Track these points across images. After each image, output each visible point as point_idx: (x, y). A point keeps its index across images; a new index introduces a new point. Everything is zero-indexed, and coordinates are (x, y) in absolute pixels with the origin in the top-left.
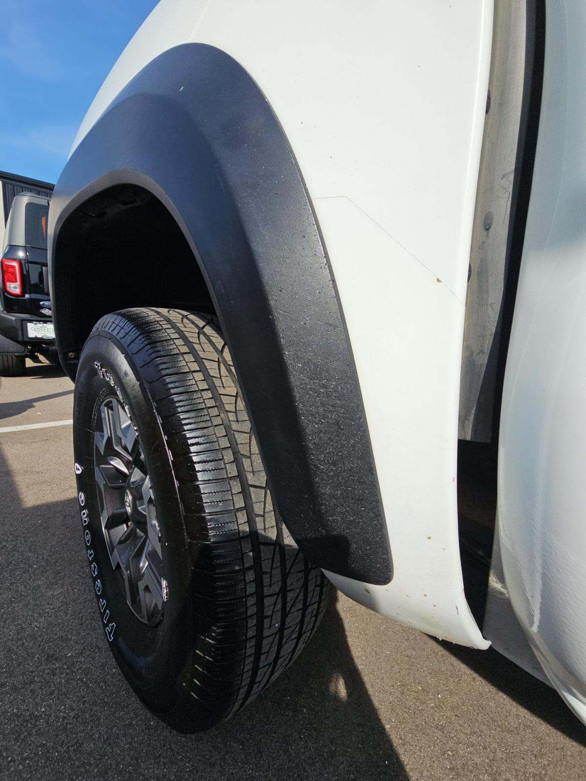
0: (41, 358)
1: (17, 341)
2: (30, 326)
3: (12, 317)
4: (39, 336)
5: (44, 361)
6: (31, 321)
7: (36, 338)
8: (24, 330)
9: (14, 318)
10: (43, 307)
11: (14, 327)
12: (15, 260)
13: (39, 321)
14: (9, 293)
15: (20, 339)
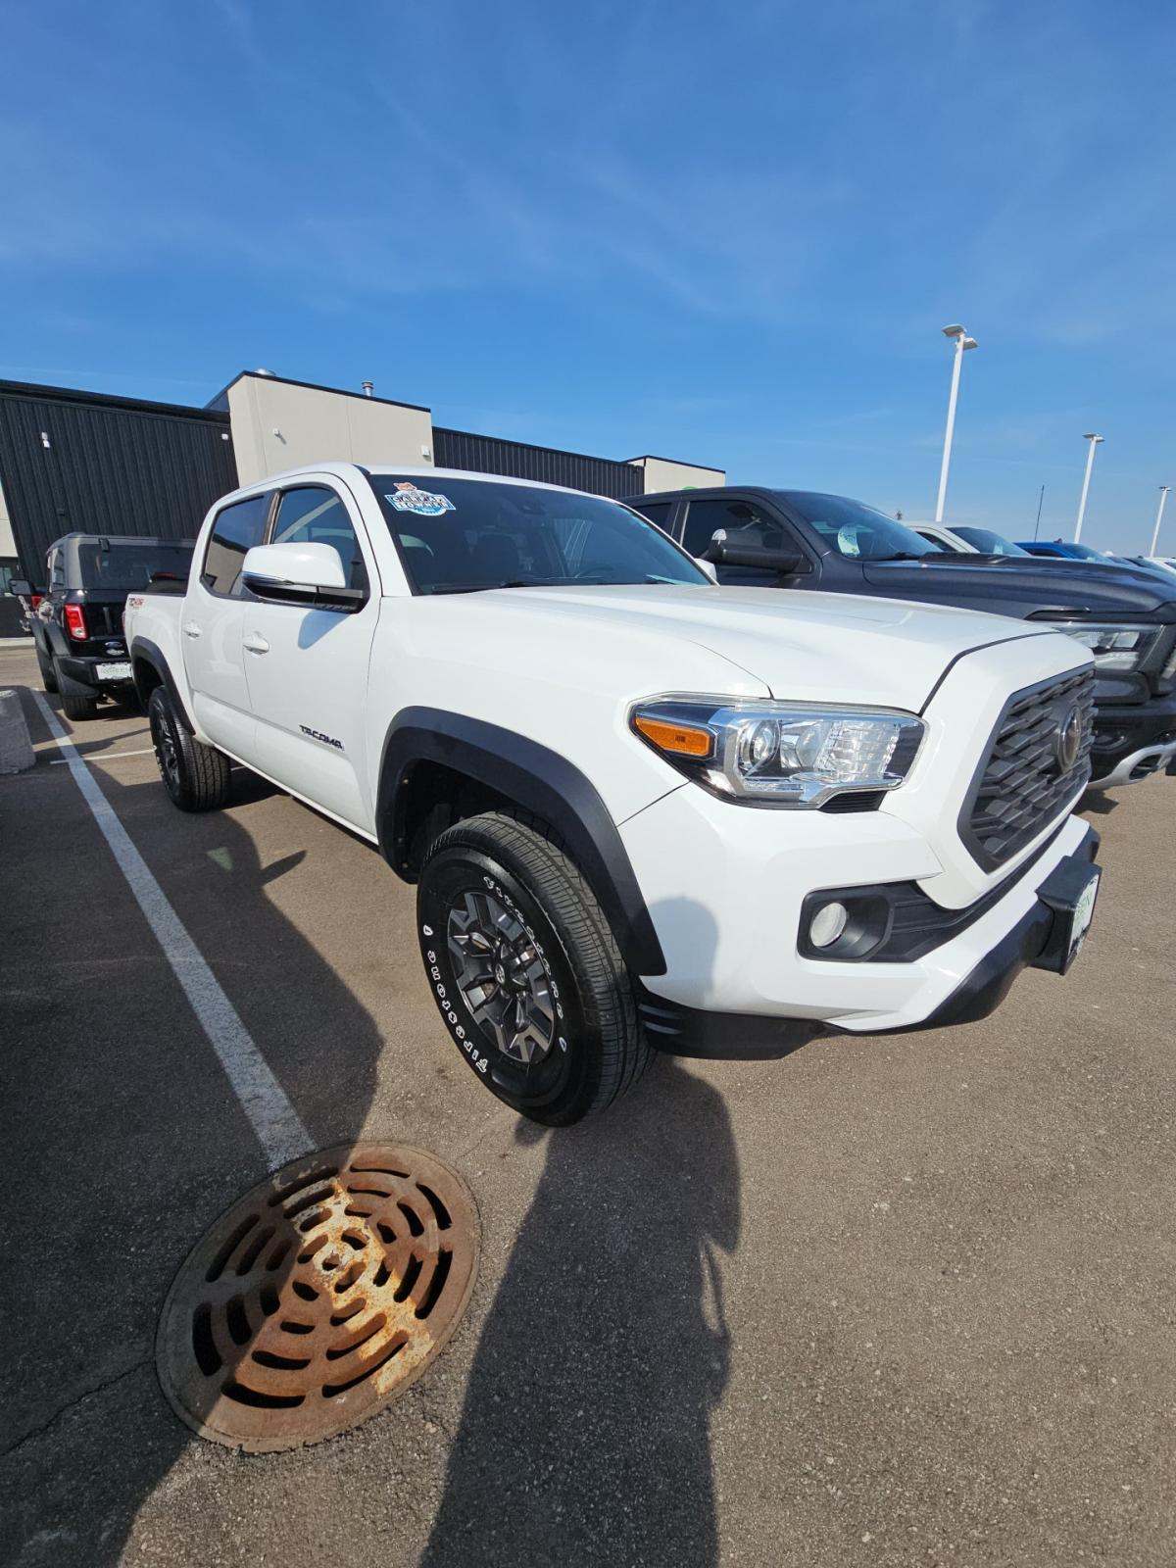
0: (110, 700)
1: (90, 685)
2: (99, 668)
3: (81, 661)
4: (109, 677)
5: (111, 702)
6: (100, 663)
7: (106, 680)
8: (95, 673)
9: (82, 662)
10: (108, 648)
11: (84, 672)
12: (75, 604)
13: (107, 662)
14: (75, 638)
15: (92, 682)
